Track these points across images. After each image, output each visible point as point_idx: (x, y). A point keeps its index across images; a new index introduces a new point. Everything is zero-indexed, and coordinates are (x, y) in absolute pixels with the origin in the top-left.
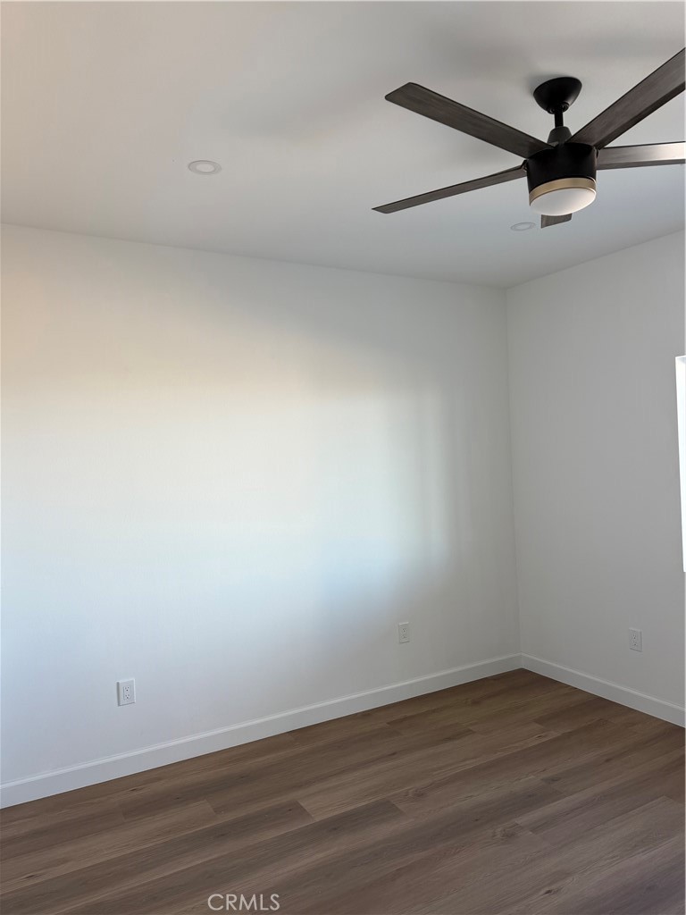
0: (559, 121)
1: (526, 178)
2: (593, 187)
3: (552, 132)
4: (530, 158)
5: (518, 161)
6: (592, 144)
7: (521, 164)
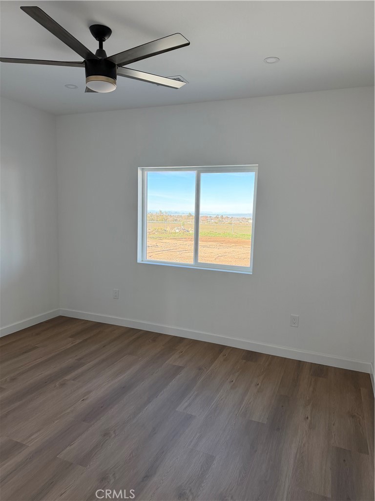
0: (101, 46)
1: (84, 68)
2: (115, 83)
3: (97, 50)
4: (88, 60)
5: (82, 59)
6: (116, 63)
7: (83, 61)
